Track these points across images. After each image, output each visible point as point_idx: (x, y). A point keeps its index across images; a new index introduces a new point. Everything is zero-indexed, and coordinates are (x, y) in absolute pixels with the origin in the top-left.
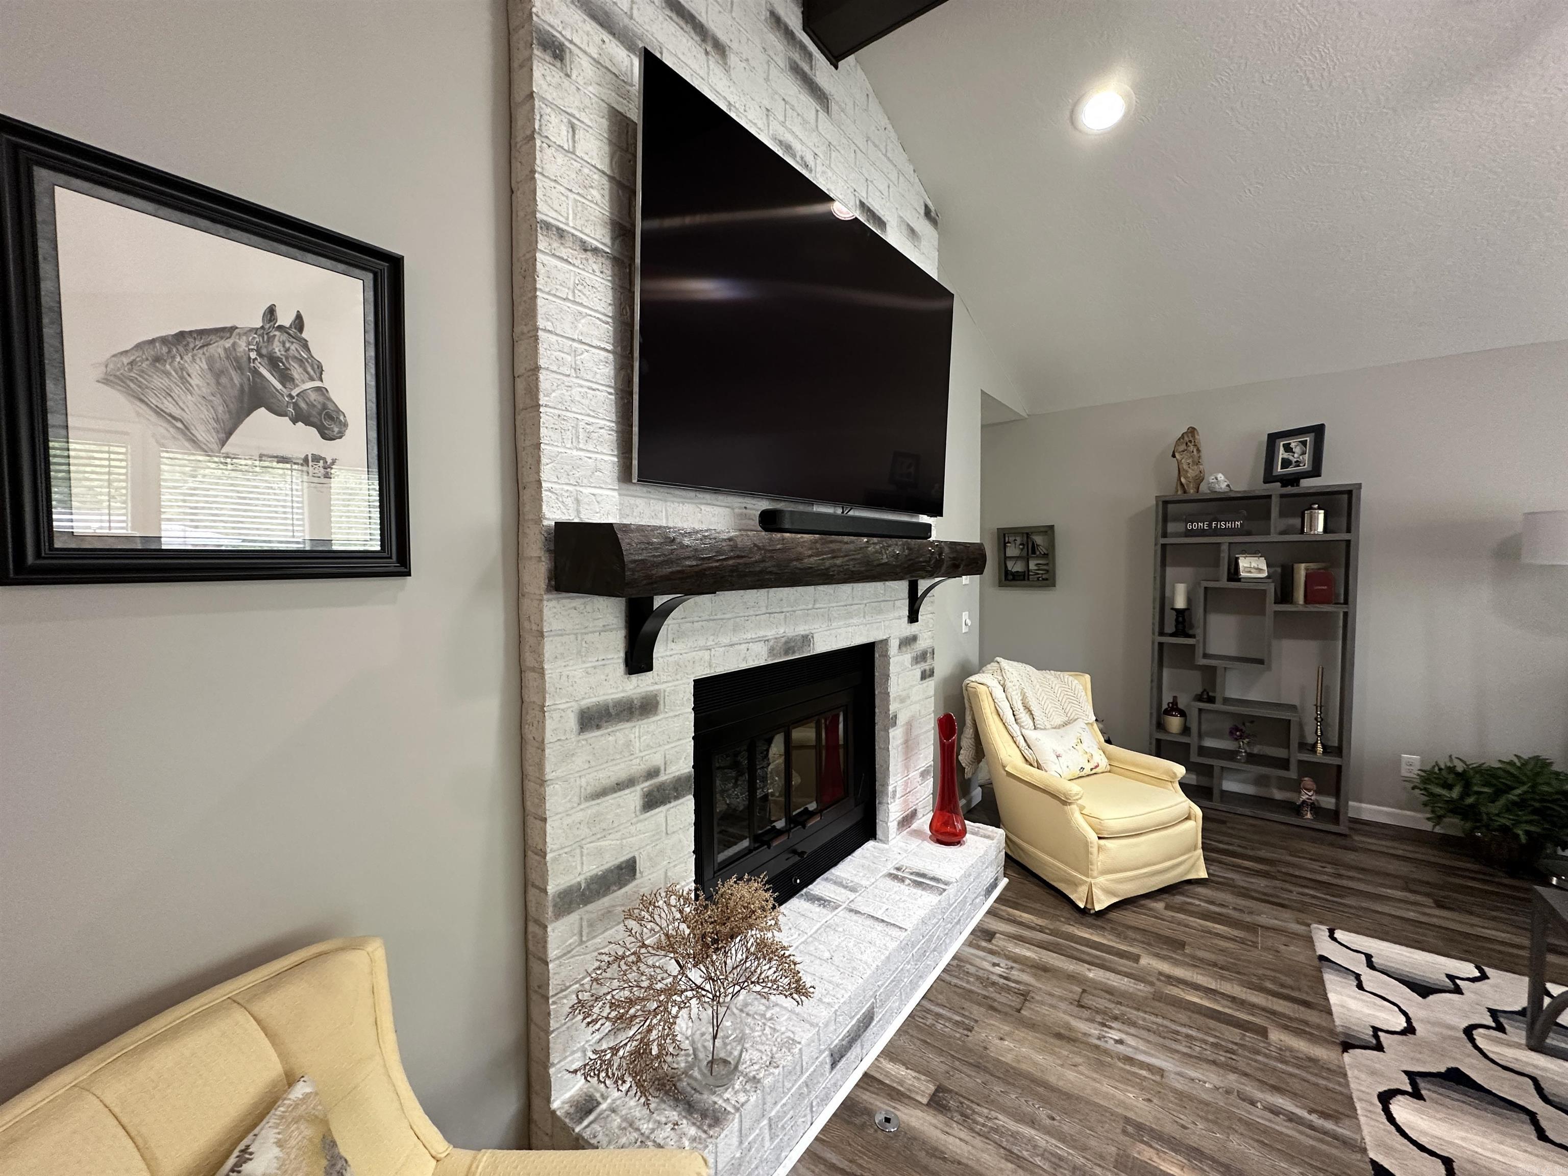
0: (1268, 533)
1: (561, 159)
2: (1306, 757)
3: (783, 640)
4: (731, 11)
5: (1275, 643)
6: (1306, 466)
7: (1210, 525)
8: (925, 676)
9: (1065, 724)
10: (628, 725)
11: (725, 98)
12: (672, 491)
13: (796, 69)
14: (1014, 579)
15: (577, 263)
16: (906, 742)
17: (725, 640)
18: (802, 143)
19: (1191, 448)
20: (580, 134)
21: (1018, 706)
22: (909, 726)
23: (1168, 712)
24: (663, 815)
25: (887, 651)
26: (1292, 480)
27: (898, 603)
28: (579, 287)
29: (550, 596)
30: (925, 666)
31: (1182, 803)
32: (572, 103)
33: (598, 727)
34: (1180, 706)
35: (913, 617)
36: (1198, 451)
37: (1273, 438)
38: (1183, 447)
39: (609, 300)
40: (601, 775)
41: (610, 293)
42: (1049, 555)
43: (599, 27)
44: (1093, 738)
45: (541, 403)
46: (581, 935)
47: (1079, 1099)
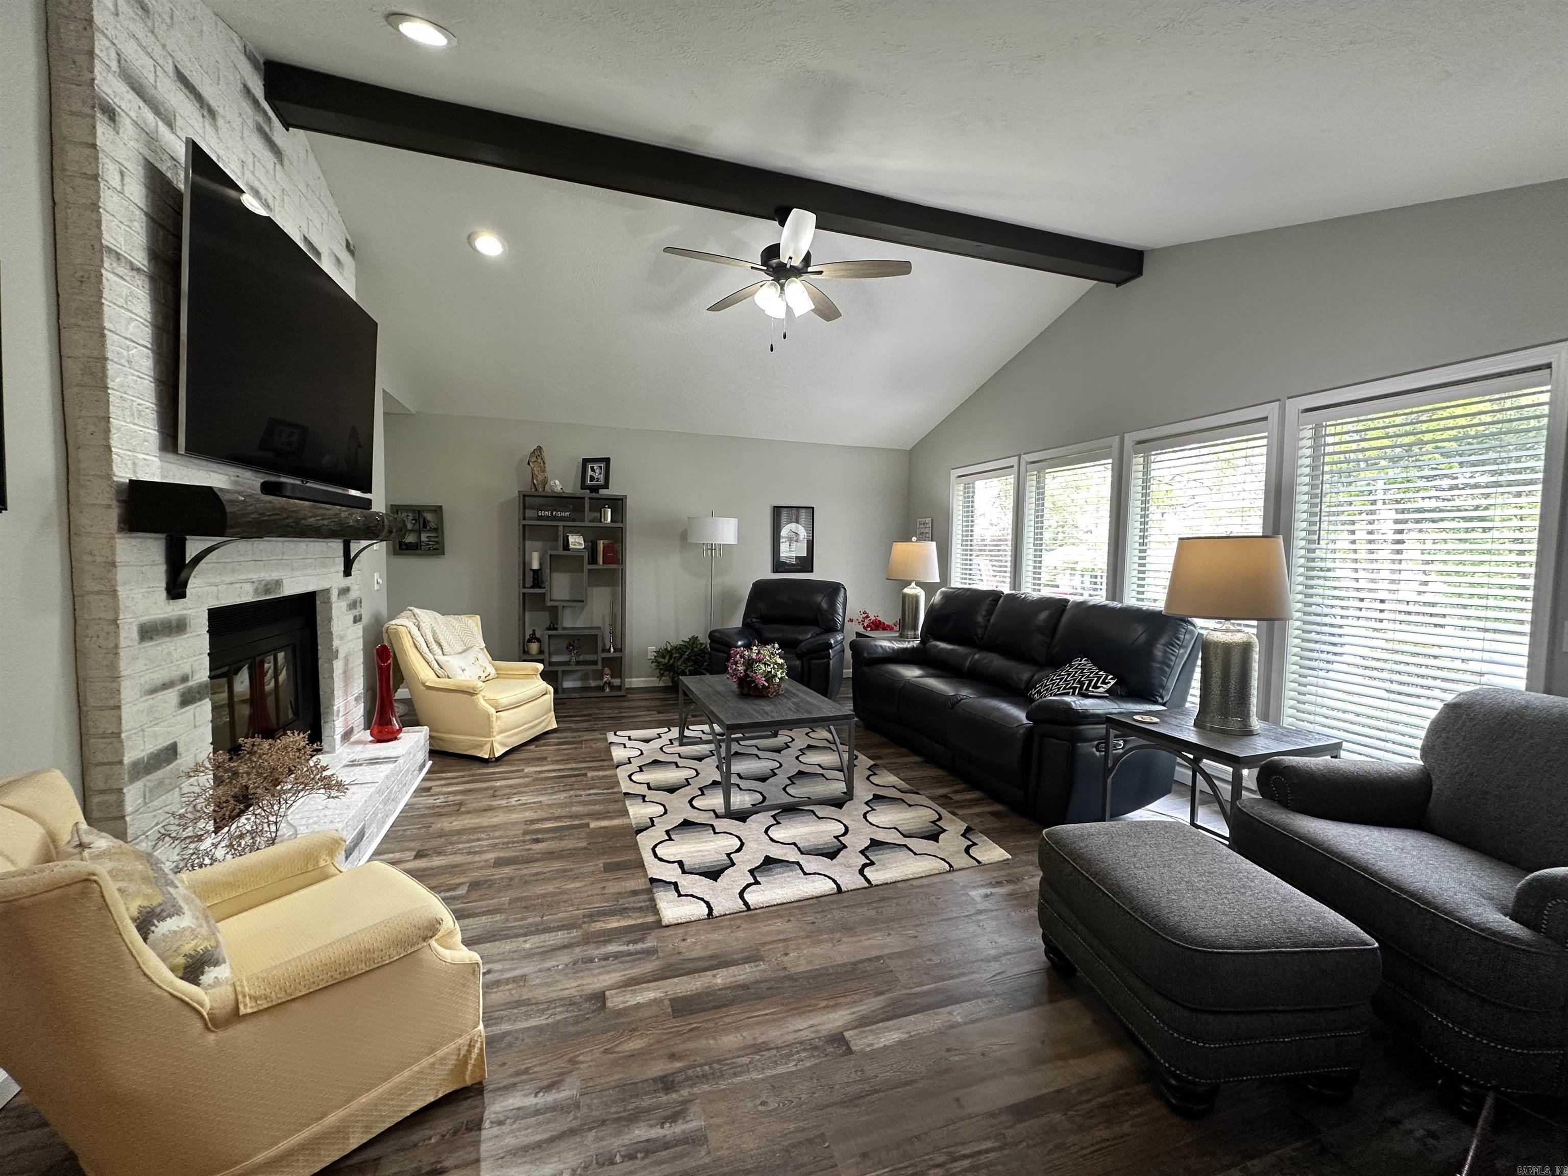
0: (584, 521)
1: (116, 198)
2: (605, 655)
3: (264, 582)
4: (218, 84)
5: (589, 589)
6: (601, 482)
7: (552, 514)
8: (357, 619)
9: (464, 651)
10: (167, 639)
11: (216, 152)
12: (192, 460)
13: (260, 130)
14: (407, 549)
15: (127, 278)
16: (345, 672)
17: (227, 579)
18: (266, 189)
19: (540, 460)
20: (127, 179)
21: (430, 639)
22: (346, 659)
23: (530, 641)
24: (191, 713)
25: (329, 598)
26: (595, 489)
27: (337, 560)
28: (130, 298)
29: (120, 535)
30: (355, 612)
31: (542, 685)
32: (121, 154)
33: (151, 639)
34: (538, 635)
35: (347, 572)
36: (544, 463)
37: (586, 461)
38: (534, 459)
39: (148, 309)
40: (155, 676)
41: (148, 304)
42: (438, 530)
43: (136, 96)
44: (485, 658)
45: (109, 386)
46: (145, 799)
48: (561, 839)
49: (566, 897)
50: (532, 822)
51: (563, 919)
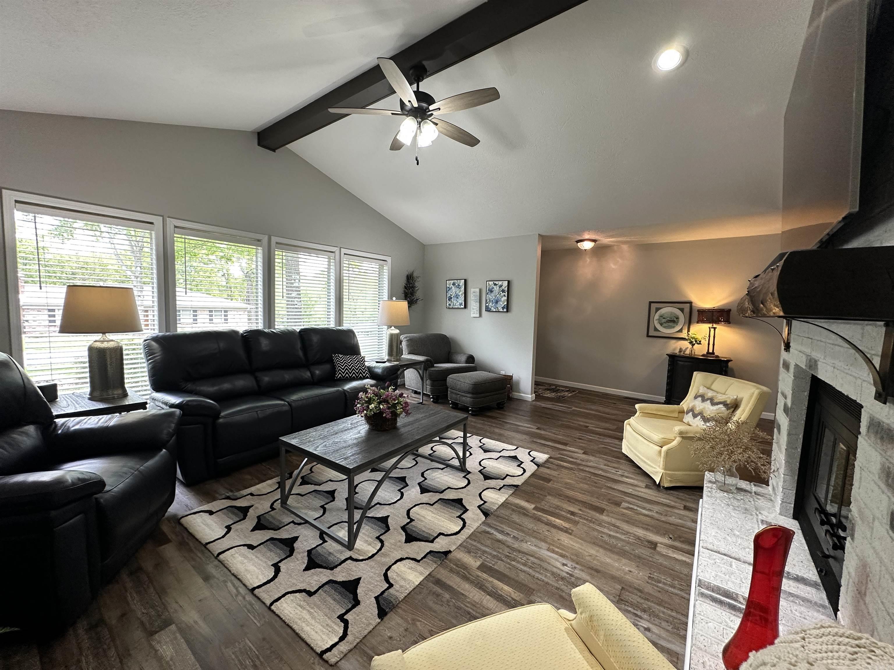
47: (590, 542)
48: (558, 507)
49: (577, 479)
50: (566, 531)
51: (583, 473)
